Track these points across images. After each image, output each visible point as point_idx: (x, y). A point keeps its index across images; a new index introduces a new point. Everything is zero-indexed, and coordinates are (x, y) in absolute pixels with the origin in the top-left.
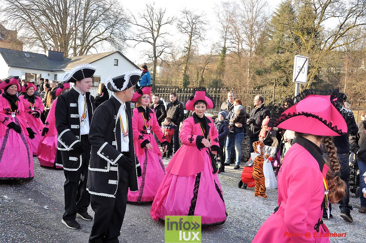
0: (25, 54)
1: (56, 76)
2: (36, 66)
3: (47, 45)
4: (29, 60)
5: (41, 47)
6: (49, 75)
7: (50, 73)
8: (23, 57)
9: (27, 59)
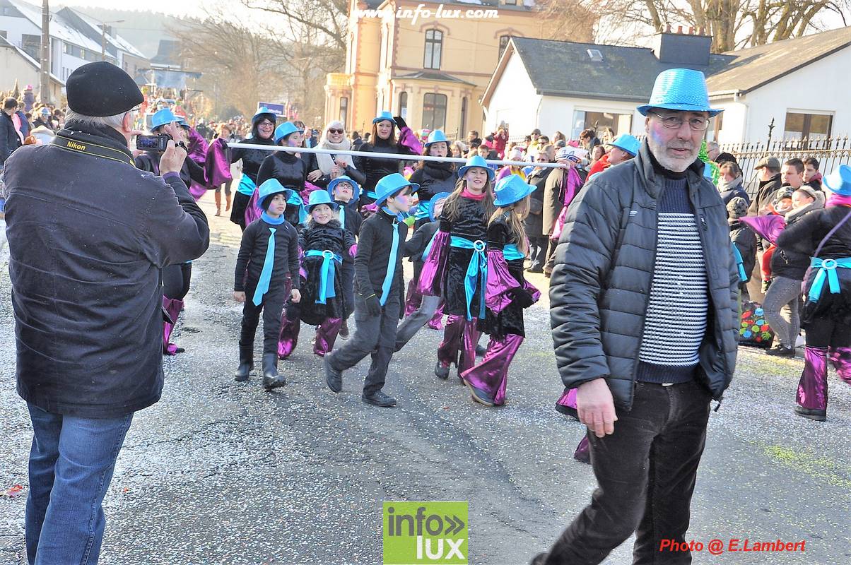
0: (589, 51)
2: (619, 88)
4: (599, 71)
8: (582, 62)
9: (592, 68)
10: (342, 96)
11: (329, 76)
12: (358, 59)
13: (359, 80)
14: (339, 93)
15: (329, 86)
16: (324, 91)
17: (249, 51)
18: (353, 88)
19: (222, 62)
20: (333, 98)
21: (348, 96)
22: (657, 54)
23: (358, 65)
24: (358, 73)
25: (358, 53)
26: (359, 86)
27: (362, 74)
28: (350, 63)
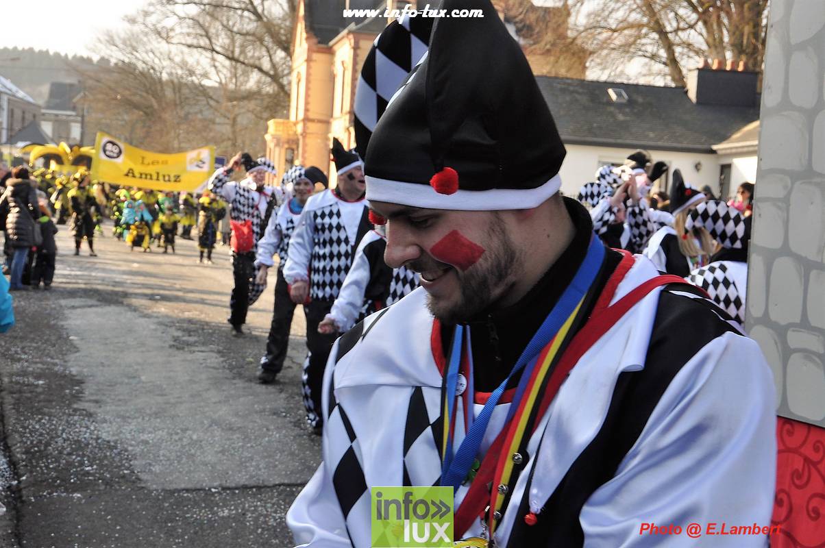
0: (611, 92)
1: (726, 171)
2: (652, 135)
3: (678, 50)
4: (625, 114)
5: (653, 57)
6: (697, 167)
7: (704, 159)
8: (604, 104)
9: (617, 111)
10: (286, 146)
11: (271, 123)
12: (307, 103)
13: (308, 128)
14: (283, 143)
15: (272, 135)
16: (264, 142)
17: (169, 93)
18: (301, 138)
19: (136, 106)
20: (277, 150)
21: (294, 147)
22: (692, 94)
23: (307, 110)
24: (306, 120)
25: (307, 96)
26: (308, 136)
27: (312, 121)
28: (297, 108)
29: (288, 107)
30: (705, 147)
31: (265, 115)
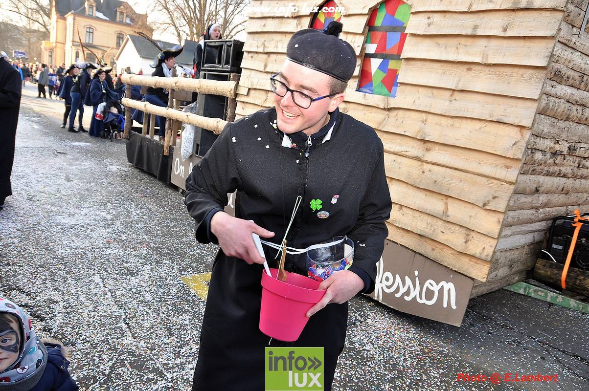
0: (158, 43)
10: (49, 51)
11: (43, 42)
12: (56, 36)
13: (57, 45)
15: (44, 46)
16: (41, 48)
18: (54, 48)
20: (45, 51)
21: (52, 51)
23: (56, 39)
24: (56, 42)
26: (57, 48)
27: (58, 42)
28: (53, 38)
29: (49, 37)
30: (185, 63)
31: (41, 39)
